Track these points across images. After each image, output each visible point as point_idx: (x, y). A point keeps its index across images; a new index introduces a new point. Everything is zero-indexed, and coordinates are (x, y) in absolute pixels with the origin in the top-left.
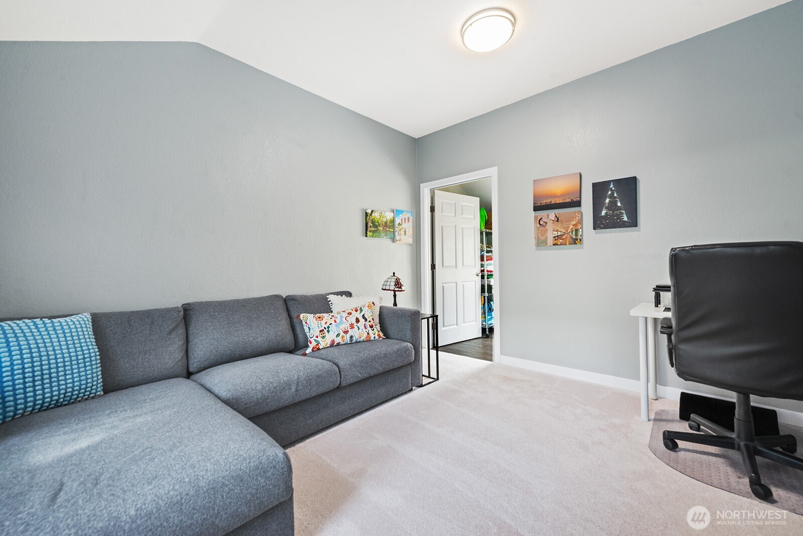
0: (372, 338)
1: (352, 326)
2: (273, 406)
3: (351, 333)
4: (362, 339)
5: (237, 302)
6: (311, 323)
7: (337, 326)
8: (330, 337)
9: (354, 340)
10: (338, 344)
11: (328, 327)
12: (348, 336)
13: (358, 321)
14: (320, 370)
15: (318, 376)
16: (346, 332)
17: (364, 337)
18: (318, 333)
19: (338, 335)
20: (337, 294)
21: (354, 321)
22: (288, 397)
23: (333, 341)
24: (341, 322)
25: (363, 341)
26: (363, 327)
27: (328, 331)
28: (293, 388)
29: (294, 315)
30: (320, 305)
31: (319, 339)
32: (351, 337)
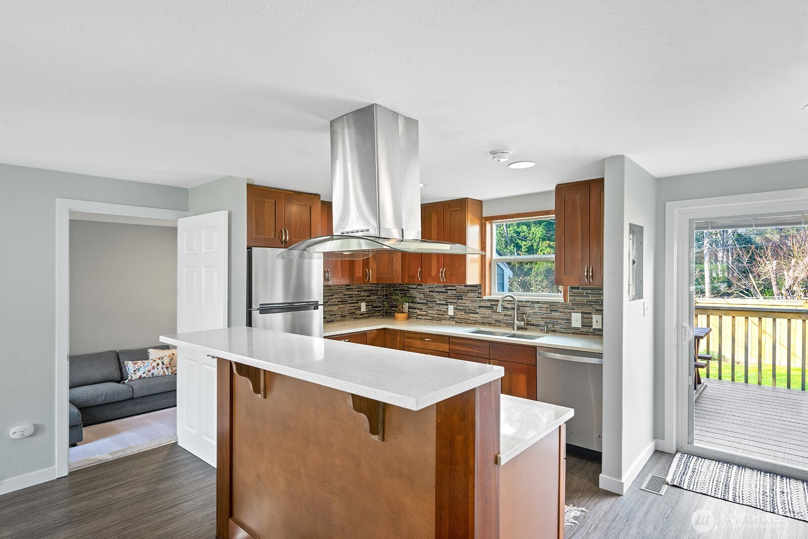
0: (167, 373)
1: (154, 368)
2: (92, 404)
3: (152, 371)
4: (160, 375)
5: (86, 355)
6: (130, 366)
7: (144, 368)
8: (139, 374)
9: (155, 375)
10: (144, 377)
11: (139, 368)
12: (151, 373)
13: (158, 365)
14: (120, 390)
15: (119, 392)
16: (149, 371)
17: (161, 373)
18: (132, 372)
19: (144, 373)
20: (154, 348)
21: (155, 365)
22: (100, 401)
23: (141, 376)
24: (148, 366)
25: (161, 376)
26: (161, 368)
27: (138, 371)
28: (104, 397)
29: (122, 362)
30: (142, 355)
31: (133, 375)
32: (153, 374)
